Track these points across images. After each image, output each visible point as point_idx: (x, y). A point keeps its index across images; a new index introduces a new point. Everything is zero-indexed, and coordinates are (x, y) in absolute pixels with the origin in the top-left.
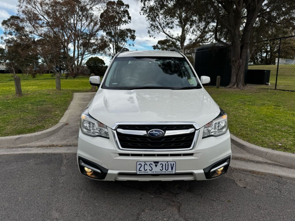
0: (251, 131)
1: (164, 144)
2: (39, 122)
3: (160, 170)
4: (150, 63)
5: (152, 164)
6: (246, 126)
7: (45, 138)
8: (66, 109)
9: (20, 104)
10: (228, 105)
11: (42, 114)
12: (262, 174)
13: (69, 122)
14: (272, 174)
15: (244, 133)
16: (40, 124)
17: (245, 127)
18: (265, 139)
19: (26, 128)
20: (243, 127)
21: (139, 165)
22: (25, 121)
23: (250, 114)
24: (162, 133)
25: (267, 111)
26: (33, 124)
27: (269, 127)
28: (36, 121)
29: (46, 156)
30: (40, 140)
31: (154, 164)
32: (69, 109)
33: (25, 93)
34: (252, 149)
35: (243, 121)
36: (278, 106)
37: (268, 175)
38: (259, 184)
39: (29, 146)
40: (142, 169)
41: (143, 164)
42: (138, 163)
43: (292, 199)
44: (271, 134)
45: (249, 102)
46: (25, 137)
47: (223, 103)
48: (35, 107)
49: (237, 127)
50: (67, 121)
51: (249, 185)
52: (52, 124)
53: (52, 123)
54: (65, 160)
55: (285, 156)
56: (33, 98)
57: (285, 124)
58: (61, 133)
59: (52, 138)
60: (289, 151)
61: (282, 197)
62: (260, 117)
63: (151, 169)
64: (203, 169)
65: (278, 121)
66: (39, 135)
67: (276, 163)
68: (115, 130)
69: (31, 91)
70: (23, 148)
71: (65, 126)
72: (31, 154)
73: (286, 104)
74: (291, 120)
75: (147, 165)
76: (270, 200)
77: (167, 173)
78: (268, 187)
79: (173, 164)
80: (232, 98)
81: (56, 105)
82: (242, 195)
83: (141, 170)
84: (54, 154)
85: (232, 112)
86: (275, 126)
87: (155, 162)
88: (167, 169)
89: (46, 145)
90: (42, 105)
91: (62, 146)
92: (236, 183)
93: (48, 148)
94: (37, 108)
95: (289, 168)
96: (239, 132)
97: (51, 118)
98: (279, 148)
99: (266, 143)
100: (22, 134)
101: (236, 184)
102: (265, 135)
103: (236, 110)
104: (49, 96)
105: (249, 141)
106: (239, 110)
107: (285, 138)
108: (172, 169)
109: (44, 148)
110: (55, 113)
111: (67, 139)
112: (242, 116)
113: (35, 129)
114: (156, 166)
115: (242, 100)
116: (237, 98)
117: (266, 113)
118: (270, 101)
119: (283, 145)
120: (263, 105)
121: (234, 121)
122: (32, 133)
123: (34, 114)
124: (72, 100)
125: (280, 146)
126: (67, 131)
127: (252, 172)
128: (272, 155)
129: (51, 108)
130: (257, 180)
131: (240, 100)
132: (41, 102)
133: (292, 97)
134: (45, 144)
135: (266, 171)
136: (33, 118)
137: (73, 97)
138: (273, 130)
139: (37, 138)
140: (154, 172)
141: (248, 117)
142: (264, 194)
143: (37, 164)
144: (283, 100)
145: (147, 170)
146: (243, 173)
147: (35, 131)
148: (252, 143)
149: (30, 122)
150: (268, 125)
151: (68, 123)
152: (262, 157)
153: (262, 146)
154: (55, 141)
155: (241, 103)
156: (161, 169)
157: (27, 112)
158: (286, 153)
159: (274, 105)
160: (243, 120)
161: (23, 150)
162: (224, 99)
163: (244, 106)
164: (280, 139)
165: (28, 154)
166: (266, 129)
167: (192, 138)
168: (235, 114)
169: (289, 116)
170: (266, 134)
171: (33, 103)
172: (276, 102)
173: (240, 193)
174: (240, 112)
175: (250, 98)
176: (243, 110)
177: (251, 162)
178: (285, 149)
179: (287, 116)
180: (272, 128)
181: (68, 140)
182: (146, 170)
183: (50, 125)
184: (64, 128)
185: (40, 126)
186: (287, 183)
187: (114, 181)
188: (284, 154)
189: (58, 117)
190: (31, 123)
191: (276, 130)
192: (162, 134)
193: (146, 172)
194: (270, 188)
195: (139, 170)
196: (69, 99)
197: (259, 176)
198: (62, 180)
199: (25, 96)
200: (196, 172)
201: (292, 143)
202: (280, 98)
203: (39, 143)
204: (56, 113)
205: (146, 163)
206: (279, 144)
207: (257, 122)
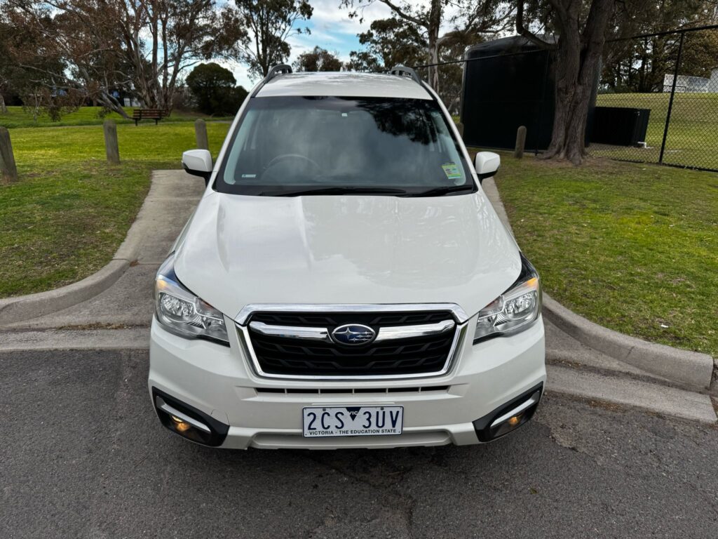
0: (594, 287)
1: (373, 363)
2: (62, 258)
3: (364, 426)
4: (345, 117)
5: (342, 414)
6: (583, 272)
7: (76, 306)
8: (133, 220)
9: (13, 206)
10: (542, 211)
11: (68, 236)
12: (618, 407)
13: (139, 258)
14: (640, 407)
15: (578, 290)
16: (63, 266)
17: (582, 274)
18: (629, 309)
19: (26, 277)
20: (575, 275)
21: (309, 415)
22: (25, 256)
23: (596, 238)
24: (369, 334)
25: (636, 229)
26: (46, 266)
27: (640, 274)
28: (54, 258)
29: (80, 359)
30: (63, 311)
31: (347, 414)
32: (141, 217)
33: (27, 171)
34: (597, 338)
35: (577, 257)
36: (665, 215)
37: (632, 411)
38: (609, 439)
39: (36, 327)
40: (317, 424)
41: (319, 413)
42: (306, 412)
43: (685, 481)
44: (644, 297)
45: (595, 201)
46: (25, 304)
47: (530, 203)
48: (51, 215)
49: (560, 274)
50: (135, 255)
51: (584, 441)
52: (94, 265)
53: (95, 263)
54: (128, 370)
55: (675, 358)
56: (47, 188)
57: (680, 269)
58: (118, 291)
59: (97, 302)
60: (686, 345)
61: (663, 476)
62: (620, 245)
63: (340, 425)
64: (473, 422)
65: (663, 258)
66: (60, 298)
67: (652, 376)
68: (246, 324)
69: (41, 165)
70: (22, 332)
71: (130, 268)
72: (42, 352)
73: (685, 208)
74: (694, 256)
75: (329, 415)
76: (633, 486)
77: (380, 433)
78: (631, 447)
79: (398, 412)
80: (552, 189)
81: (107, 207)
82: (566, 473)
83: (315, 429)
84: (101, 352)
85: (549, 230)
86: (655, 273)
87: (349, 409)
88: (380, 424)
89: (79, 324)
90: (70, 207)
91: (121, 327)
92: (554, 436)
93: (87, 332)
94: (57, 217)
95: (683, 389)
96: (565, 290)
97: (94, 248)
98: (661, 337)
99: (631, 322)
100: (16, 293)
101: (553, 438)
102: (629, 300)
103: (560, 226)
104: (88, 181)
105: (588, 316)
106: (568, 225)
107: (679, 309)
108: (394, 423)
109: (74, 333)
110: (105, 233)
111: (136, 306)
112: (576, 243)
113: (50, 279)
114: (353, 417)
115: (578, 195)
116: (565, 191)
117: (634, 233)
118: (645, 201)
119: (673, 327)
120: (629, 210)
121: (555, 257)
122: (42, 290)
123: (48, 235)
124: (148, 191)
125: (665, 332)
126: (136, 282)
127: (594, 403)
128: (644, 355)
129: (94, 217)
130: (605, 427)
131: (571, 194)
132: (68, 198)
133: (699, 189)
134: (77, 320)
135: (626, 401)
136: (45, 248)
137: (151, 182)
138: (648, 284)
139: (57, 306)
140: (347, 432)
141: (590, 245)
142: (620, 468)
143: (54, 383)
144: (678, 199)
145: (329, 427)
146: (572, 405)
147: (49, 287)
148: (595, 322)
149: (37, 260)
150: (639, 270)
151: (137, 261)
152: (619, 359)
153: (621, 331)
154: (102, 313)
155: (574, 204)
156: (367, 425)
157: (30, 231)
158: (677, 350)
159: (656, 213)
160: (577, 254)
161: (21, 341)
162: (533, 191)
163: (582, 213)
164: (664, 311)
165: (31, 352)
166: (633, 281)
167: (446, 343)
168: (559, 237)
169: (691, 243)
170: (631, 297)
171: (47, 203)
172: (659, 201)
173: (561, 468)
174: (570, 233)
175: (596, 188)
176: (578, 224)
177: (591, 371)
178: (677, 338)
179: (685, 243)
180: (648, 278)
181: (136, 309)
182: (326, 427)
183: (90, 266)
184: (126, 273)
185: (65, 270)
186: (676, 433)
187: (246, 449)
188: (673, 355)
189: (112, 243)
190: (41, 263)
191: (658, 286)
192: (370, 338)
193: (326, 432)
194: (635, 448)
195: (309, 428)
196: (141, 188)
197: (610, 413)
198: (119, 433)
199: (27, 179)
200: (453, 428)
201: (693, 322)
202: (671, 191)
203: (61, 317)
204: (107, 231)
205: (327, 411)
206: (663, 326)
207: (612, 260)
